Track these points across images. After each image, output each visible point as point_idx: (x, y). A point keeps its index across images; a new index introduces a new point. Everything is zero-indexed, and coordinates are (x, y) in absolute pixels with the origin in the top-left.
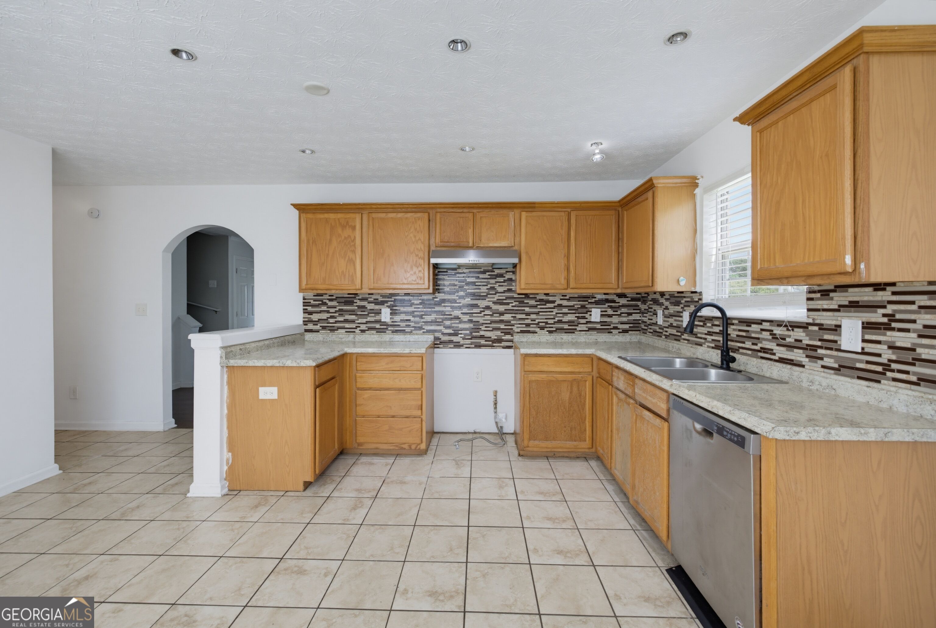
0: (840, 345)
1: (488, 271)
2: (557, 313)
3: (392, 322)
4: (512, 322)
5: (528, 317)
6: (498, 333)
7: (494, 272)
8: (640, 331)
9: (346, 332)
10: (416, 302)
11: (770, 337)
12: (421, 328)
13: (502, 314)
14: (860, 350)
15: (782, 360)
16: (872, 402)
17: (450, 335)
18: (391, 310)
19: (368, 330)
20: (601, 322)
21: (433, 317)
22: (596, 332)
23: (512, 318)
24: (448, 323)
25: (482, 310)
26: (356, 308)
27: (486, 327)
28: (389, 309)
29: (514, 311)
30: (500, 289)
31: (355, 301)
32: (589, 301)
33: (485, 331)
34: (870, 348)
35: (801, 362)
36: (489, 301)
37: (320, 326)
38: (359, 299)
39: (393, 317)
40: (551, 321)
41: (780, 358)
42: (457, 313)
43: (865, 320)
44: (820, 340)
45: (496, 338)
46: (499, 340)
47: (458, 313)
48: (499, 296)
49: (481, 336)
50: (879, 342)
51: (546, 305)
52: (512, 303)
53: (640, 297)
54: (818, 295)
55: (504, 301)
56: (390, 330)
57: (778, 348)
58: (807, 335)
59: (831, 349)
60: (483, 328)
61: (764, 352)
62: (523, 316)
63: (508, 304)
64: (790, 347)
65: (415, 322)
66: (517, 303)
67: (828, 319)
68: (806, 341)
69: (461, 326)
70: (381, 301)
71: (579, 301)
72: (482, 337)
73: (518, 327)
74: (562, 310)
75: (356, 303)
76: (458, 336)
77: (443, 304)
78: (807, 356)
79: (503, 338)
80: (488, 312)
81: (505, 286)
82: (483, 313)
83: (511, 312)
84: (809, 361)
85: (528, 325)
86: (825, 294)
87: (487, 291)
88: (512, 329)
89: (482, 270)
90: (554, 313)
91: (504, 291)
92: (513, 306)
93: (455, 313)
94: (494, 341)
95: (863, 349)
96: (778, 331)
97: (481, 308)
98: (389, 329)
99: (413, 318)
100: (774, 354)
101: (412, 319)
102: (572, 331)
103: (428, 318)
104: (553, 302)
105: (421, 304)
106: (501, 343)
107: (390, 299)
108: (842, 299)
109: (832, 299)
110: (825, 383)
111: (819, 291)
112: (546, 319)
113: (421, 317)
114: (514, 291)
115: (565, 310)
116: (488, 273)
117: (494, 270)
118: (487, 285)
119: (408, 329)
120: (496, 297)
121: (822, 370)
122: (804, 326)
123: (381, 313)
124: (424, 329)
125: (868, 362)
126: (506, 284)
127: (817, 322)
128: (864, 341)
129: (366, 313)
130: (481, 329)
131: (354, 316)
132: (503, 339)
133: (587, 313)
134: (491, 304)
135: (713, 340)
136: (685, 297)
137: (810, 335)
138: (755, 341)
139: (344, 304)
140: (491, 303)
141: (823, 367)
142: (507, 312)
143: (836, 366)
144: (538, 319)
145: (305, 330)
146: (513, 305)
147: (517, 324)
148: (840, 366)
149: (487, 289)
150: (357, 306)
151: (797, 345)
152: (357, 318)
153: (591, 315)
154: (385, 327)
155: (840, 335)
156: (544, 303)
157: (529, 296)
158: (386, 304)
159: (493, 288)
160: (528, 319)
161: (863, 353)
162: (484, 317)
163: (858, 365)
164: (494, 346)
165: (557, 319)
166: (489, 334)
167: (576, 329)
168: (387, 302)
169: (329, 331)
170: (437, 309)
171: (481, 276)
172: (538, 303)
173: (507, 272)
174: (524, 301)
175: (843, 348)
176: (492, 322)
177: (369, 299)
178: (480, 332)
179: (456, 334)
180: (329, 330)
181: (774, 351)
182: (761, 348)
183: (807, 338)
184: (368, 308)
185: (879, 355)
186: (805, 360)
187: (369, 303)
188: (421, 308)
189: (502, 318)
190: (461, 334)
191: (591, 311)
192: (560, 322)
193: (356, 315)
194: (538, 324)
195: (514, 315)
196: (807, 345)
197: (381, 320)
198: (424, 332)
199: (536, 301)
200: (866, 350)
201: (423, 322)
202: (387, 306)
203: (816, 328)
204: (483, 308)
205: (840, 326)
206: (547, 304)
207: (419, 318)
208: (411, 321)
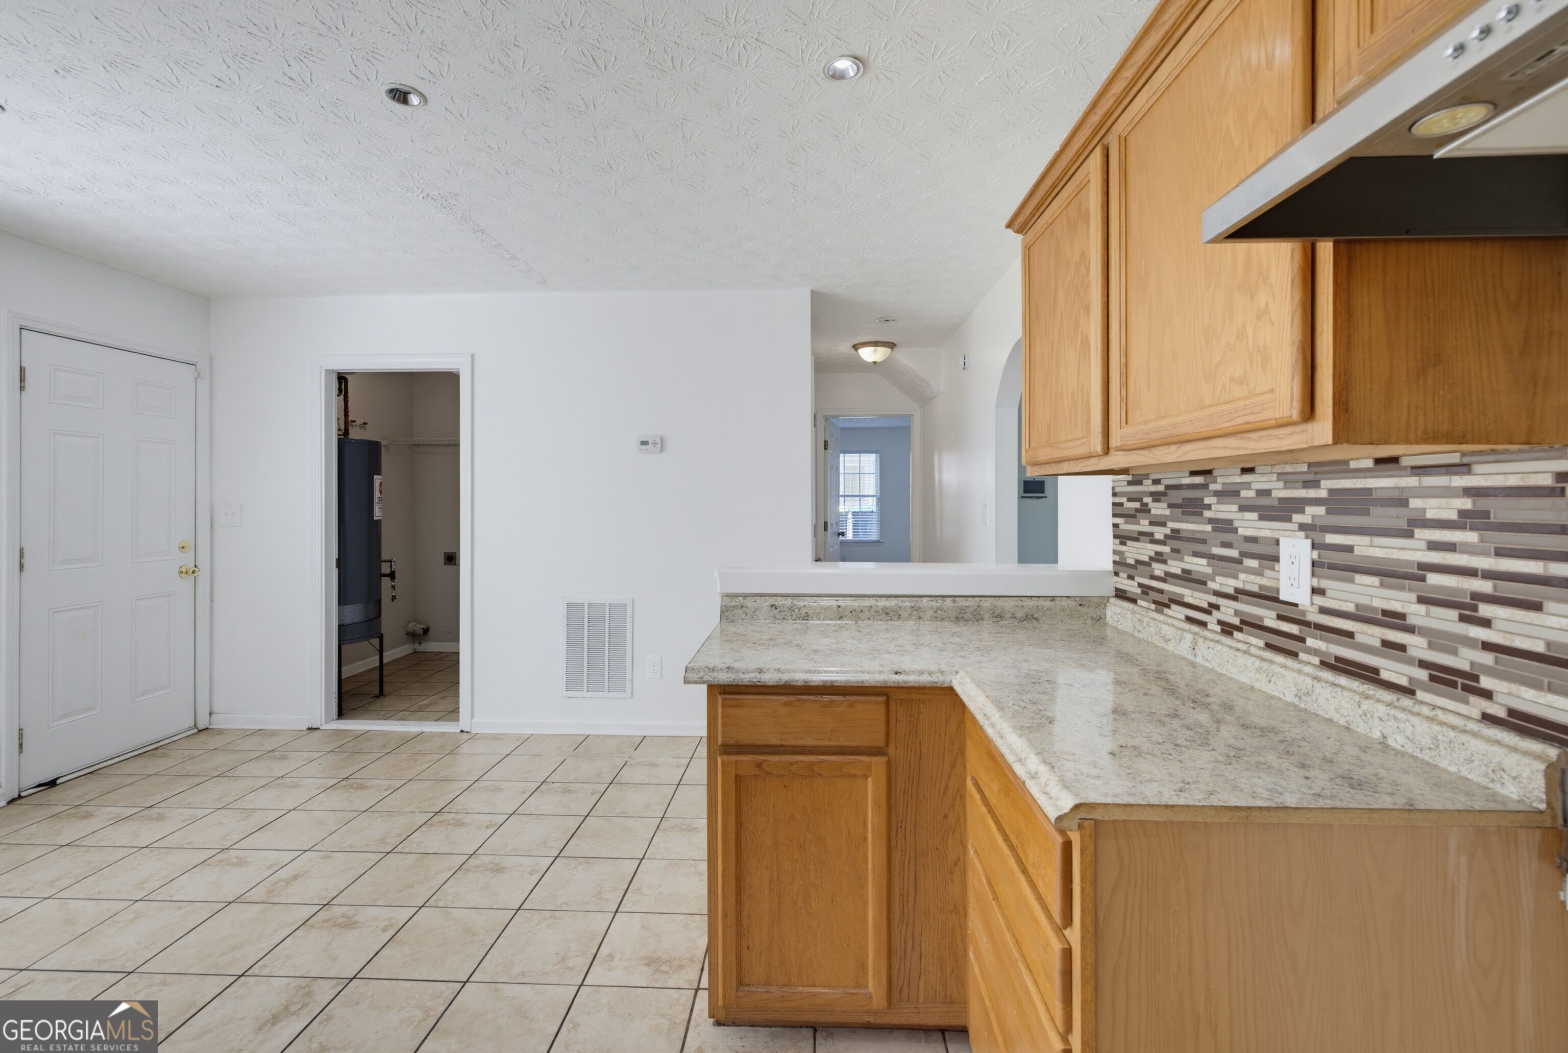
3: (1323, 611)
9: (1189, 619)
10: (1436, 509)
12: (1471, 684)
18: (1314, 546)
19: (1240, 630)
26: (1209, 528)
28: (1309, 542)
31: (1207, 501)
37: (1140, 585)
38: (1216, 493)
39: (1324, 584)
56: (1315, 652)
65: (1436, 639)
70: (1281, 500)
75: (1209, 507)
98: (1310, 642)
99: (1422, 609)
101: (1417, 613)
103: (1513, 627)
105: (1465, 520)
107: (1312, 493)
113: (1471, 611)
119: (1390, 669)
123: (1276, 559)
124: (1488, 695)
129: (1233, 553)
131: (1204, 561)
139: (1183, 513)
145: (1117, 589)
150: (1211, 521)
152: (1209, 570)
154: (1294, 629)
158: (1297, 518)
168: (1299, 505)
169: (1153, 606)
177: (1244, 493)
180: (1155, 602)
184: (1241, 531)
187: (1243, 508)
188: (1473, 549)
193: (1211, 557)
197: (1277, 590)
202: (1302, 527)
207: (1454, 614)
208: (1411, 630)
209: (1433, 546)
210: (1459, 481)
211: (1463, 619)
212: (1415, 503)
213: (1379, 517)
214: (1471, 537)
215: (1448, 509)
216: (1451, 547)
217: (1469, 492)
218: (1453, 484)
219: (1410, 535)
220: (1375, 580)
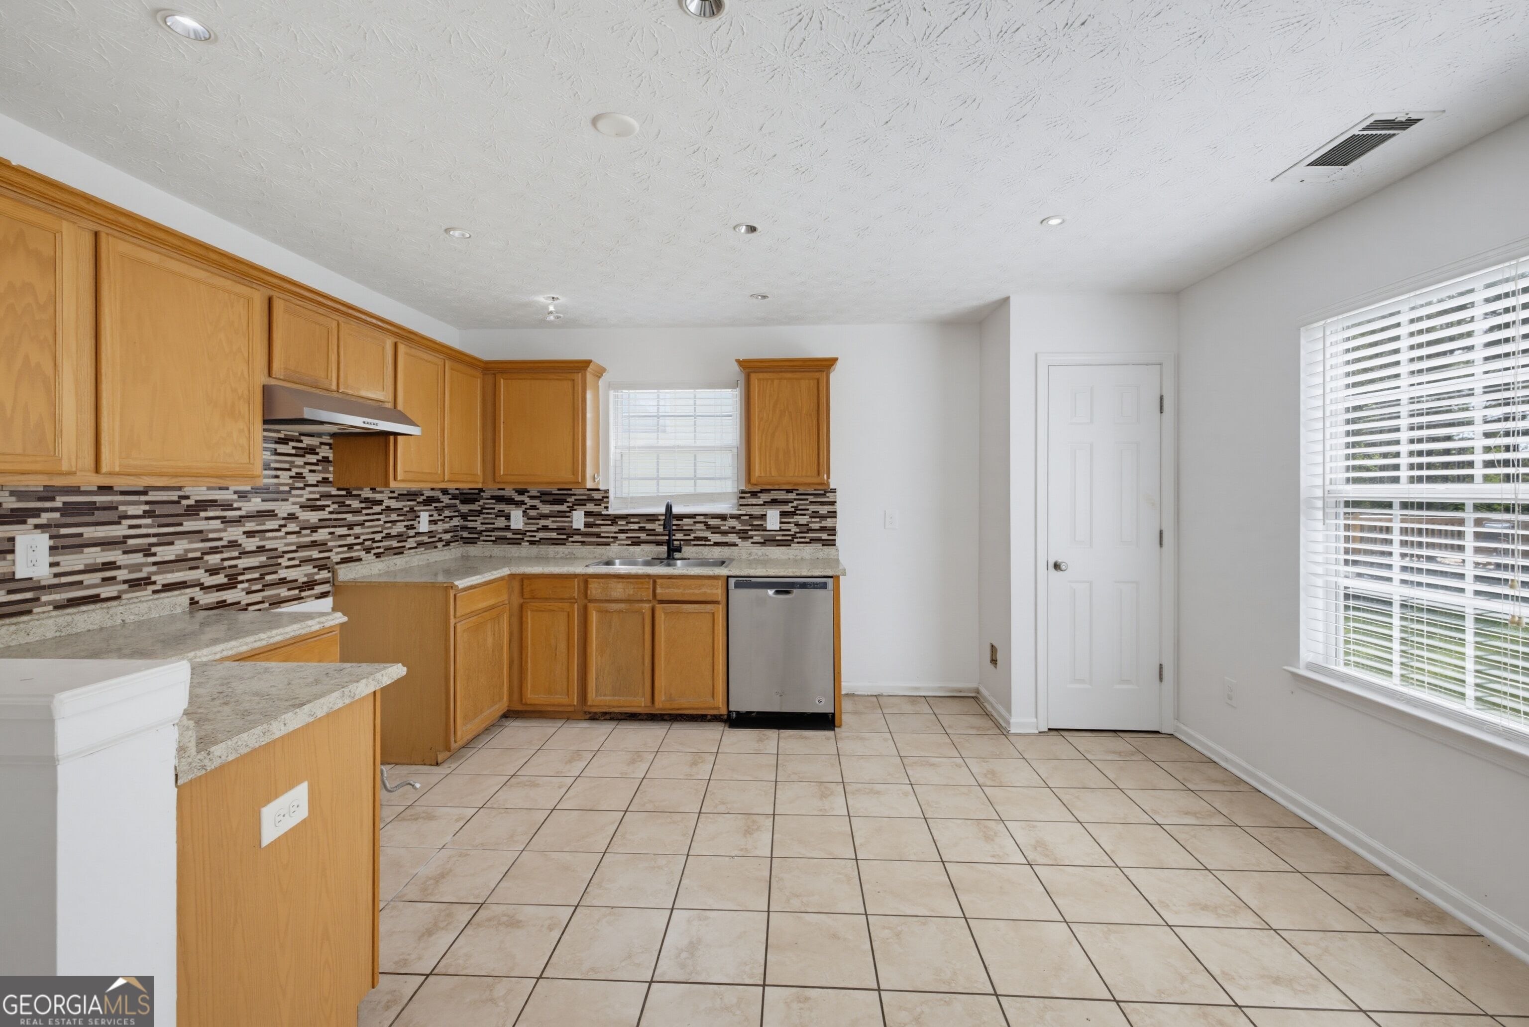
0: (766, 527)
1: (292, 440)
2: (385, 522)
3: (59, 576)
4: (330, 544)
5: (351, 532)
6: (309, 569)
7: (301, 441)
8: (458, 541)
11: (704, 528)
12: (147, 581)
13: (314, 529)
14: (778, 529)
15: (717, 544)
16: (792, 557)
17: (220, 588)
18: (52, 537)
20: (430, 532)
21: (180, 547)
22: (423, 549)
23: (329, 536)
24: (213, 560)
25: (282, 522)
27: (290, 559)
28: (46, 535)
29: (331, 522)
30: (312, 479)
32: (418, 500)
33: (287, 567)
34: (785, 526)
35: (735, 542)
36: (294, 504)
39: (60, 558)
40: (378, 537)
41: (714, 543)
42: (234, 533)
43: (781, 510)
44: (750, 525)
45: (305, 579)
46: (310, 585)
47: (236, 533)
48: (311, 493)
49: (280, 579)
50: (789, 523)
51: (372, 508)
52: (328, 506)
53: (457, 494)
54: (749, 495)
55: (318, 503)
56: (48, 603)
57: (712, 535)
58: (740, 523)
59: (759, 530)
60: (284, 562)
61: (698, 540)
62: (343, 531)
63: (322, 508)
64: (725, 533)
65: (132, 568)
66: (336, 506)
67: (756, 511)
68: (739, 527)
69: (243, 563)
70: (14, 510)
71: (408, 500)
72: (283, 581)
73: (338, 553)
74: (390, 516)
76: (236, 587)
77: (203, 514)
78: (740, 538)
79: (317, 577)
80: (292, 527)
81: (320, 472)
82: (284, 530)
83: (328, 523)
84: (742, 541)
85: (350, 547)
86: (754, 494)
87: (290, 481)
88: (329, 558)
89: (282, 436)
90: (381, 523)
91: (318, 482)
92: (330, 513)
93: (232, 534)
94: (303, 587)
95: (780, 527)
96: (712, 522)
97: (279, 519)
98: (44, 598)
99: (124, 558)
100: (709, 540)
101: (122, 560)
102: (399, 551)
103: (165, 553)
104: (380, 502)
105: (147, 514)
106: (313, 589)
107: (47, 505)
108: (767, 497)
109: (759, 498)
110: (760, 553)
111: (749, 492)
112: (373, 533)
113: (147, 552)
114: (330, 482)
115: (394, 517)
116: (292, 444)
117: (303, 438)
118: (289, 470)
119: (106, 592)
120: (307, 494)
121: (752, 545)
122: (737, 517)
123: (12, 551)
124: (154, 583)
125: (783, 535)
126: (320, 468)
127: (749, 513)
128: (781, 523)
130: (280, 564)
132: (316, 581)
133: (414, 520)
134: (296, 509)
135: (627, 537)
136: (575, 495)
137: (743, 523)
138: (688, 532)
140: (298, 506)
141: (752, 543)
142: (323, 524)
143: (762, 541)
144: (363, 534)
146: (331, 509)
147: (335, 547)
148: (765, 540)
149: (291, 477)
151: (733, 531)
153: (419, 522)
154: (32, 596)
155: (765, 520)
156: (369, 505)
157: (351, 492)
158: (32, 521)
159: (299, 476)
160: (349, 535)
161: (781, 530)
162: (286, 538)
163: (778, 538)
164: (302, 598)
165: (385, 531)
166: (294, 574)
167: (404, 547)
168: (33, 513)
170: (189, 525)
171: (282, 448)
172: (363, 505)
173: (321, 444)
174: (344, 502)
175: (768, 528)
176: (301, 547)
178: (280, 571)
179: (232, 584)
181: (709, 538)
182: (694, 537)
183: (740, 525)
185: (789, 530)
186: (738, 541)
188: (148, 526)
189: (316, 537)
190: (242, 582)
191: (419, 517)
192: (388, 536)
194: (362, 544)
195: (332, 530)
196: (740, 530)
197: (13, 573)
198: (155, 592)
199: (361, 502)
200: (783, 528)
201: (155, 564)
202: (39, 527)
203: (747, 517)
204: (284, 519)
205: (765, 515)
206: (374, 507)
207: (141, 555)
208: (119, 568)
209: (131, 527)
210: (143, 498)
211: (145, 555)
212: (121, 508)
213: (99, 516)
214: (148, 521)
215: (138, 510)
216: (139, 526)
217: (147, 503)
218: (141, 500)
219: (119, 523)
220: (98, 549)
